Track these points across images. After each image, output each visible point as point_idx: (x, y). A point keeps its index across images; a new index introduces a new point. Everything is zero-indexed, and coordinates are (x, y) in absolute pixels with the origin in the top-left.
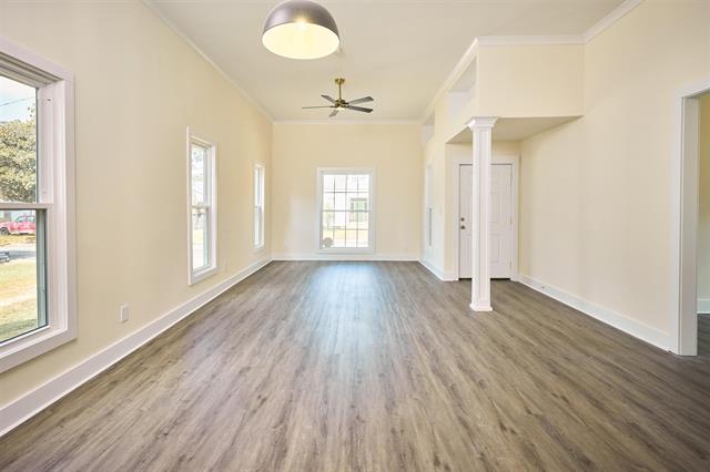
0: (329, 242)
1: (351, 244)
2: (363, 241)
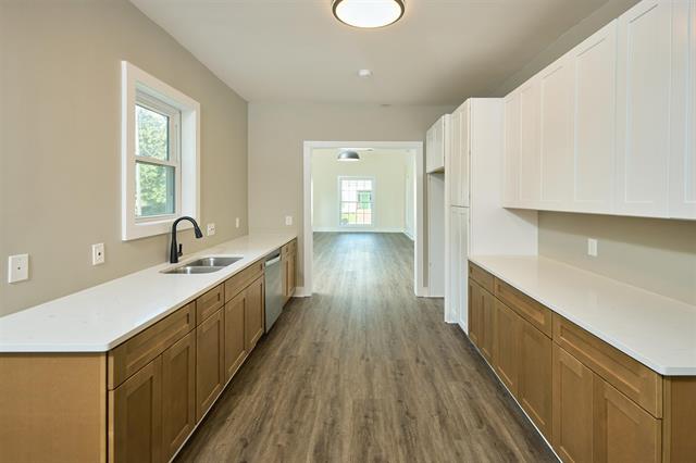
0: (346, 221)
1: (360, 222)
2: (369, 222)
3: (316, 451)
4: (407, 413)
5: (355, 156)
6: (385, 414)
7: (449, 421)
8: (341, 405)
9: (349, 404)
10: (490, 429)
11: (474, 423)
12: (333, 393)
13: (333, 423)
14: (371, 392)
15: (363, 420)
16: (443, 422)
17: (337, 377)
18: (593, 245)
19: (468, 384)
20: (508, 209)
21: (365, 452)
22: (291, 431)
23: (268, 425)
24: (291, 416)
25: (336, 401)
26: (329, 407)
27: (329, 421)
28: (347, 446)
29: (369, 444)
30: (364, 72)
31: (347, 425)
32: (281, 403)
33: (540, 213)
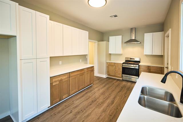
4: (92, 102)
8: (104, 109)
13: (108, 106)
15: (102, 105)
21: (105, 100)
26: (107, 110)
28: (107, 102)
31: (105, 105)
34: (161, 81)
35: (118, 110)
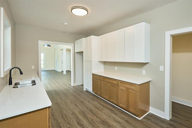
3: (78, 124)
4: (91, 110)
5: (49, 46)
6: (87, 112)
7: (99, 109)
8: (76, 114)
9: (77, 113)
10: (106, 107)
11: (103, 107)
12: (72, 112)
13: (77, 118)
14: (80, 109)
15: (83, 115)
16: (98, 109)
17: (69, 109)
18: (116, 68)
19: (97, 101)
20: (99, 61)
21: (88, 120)
22: (68, 124)
23: (61, 125)
24: (66, 121)
25: (73, 113)
26: (73, 115)
27: (76, 118)
28: (84, 120)
29: (88, 118)
30: (66, 24)
31: (80, 117)
32: (60, 119)
33: (104, 62)
34: (21, 74)
35: (66, 123)
